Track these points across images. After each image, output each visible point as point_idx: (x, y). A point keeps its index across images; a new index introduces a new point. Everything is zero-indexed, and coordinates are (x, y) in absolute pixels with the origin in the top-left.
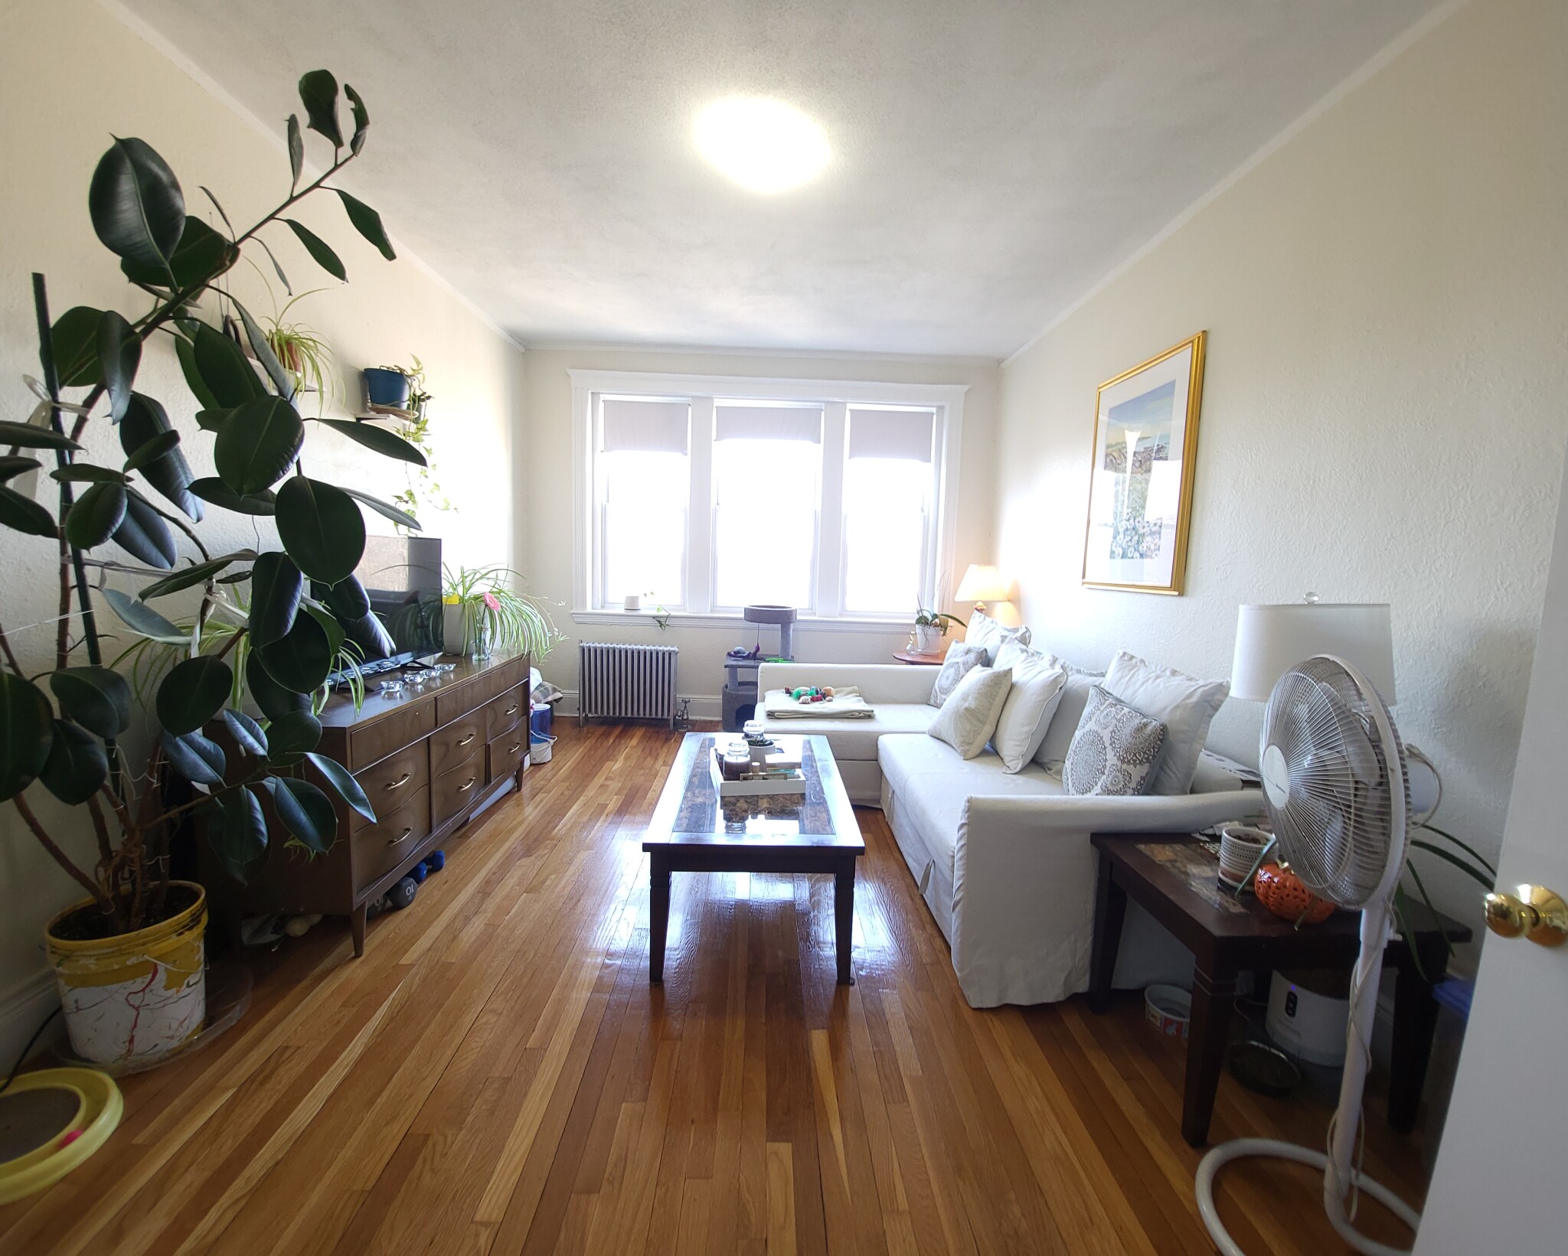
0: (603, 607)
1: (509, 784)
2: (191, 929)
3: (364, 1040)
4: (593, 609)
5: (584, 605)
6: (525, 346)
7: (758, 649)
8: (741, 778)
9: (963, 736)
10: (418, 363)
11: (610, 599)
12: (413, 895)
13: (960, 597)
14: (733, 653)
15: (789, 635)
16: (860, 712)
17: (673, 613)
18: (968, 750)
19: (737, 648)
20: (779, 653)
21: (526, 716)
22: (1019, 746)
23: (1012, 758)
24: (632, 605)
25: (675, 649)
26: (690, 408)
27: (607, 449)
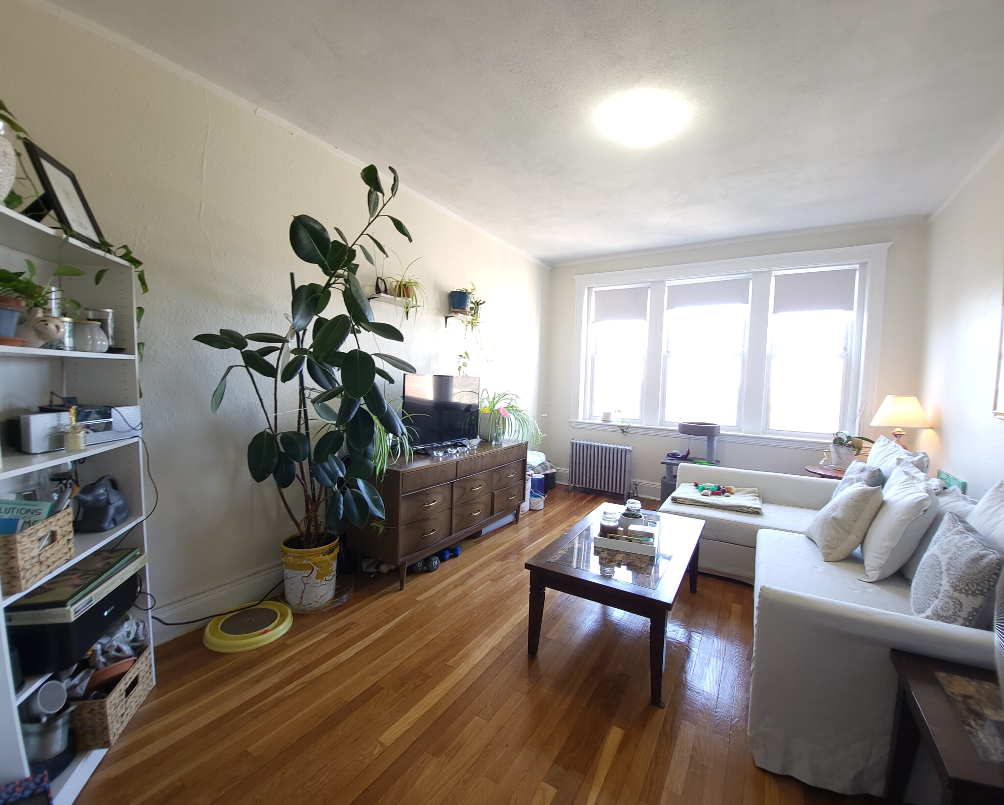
0: (589, 418)
1: (510, 518)
2: (328, 554)
3: (383, 631)
4: (583, 419)
5: (577, 417)
6: (551, 266)
7: (688, 453)
8: (608, 537)
9: (827, 541)
10: (473, 286)
11: (594, 414)
12: (437, 566)
13: (874, 423)
14: (670, 455)
15: (713, 444)
16: (748, 508)
17: (632, 425)
18: (831, 554)
19: (674, 451)
20: (705, 457)
21: (523, 480)
22: (878, 558)
23: (871, 568)
24: (607, 418)
25: (630, 448)
26: (649, 290)
27: (597, 320)
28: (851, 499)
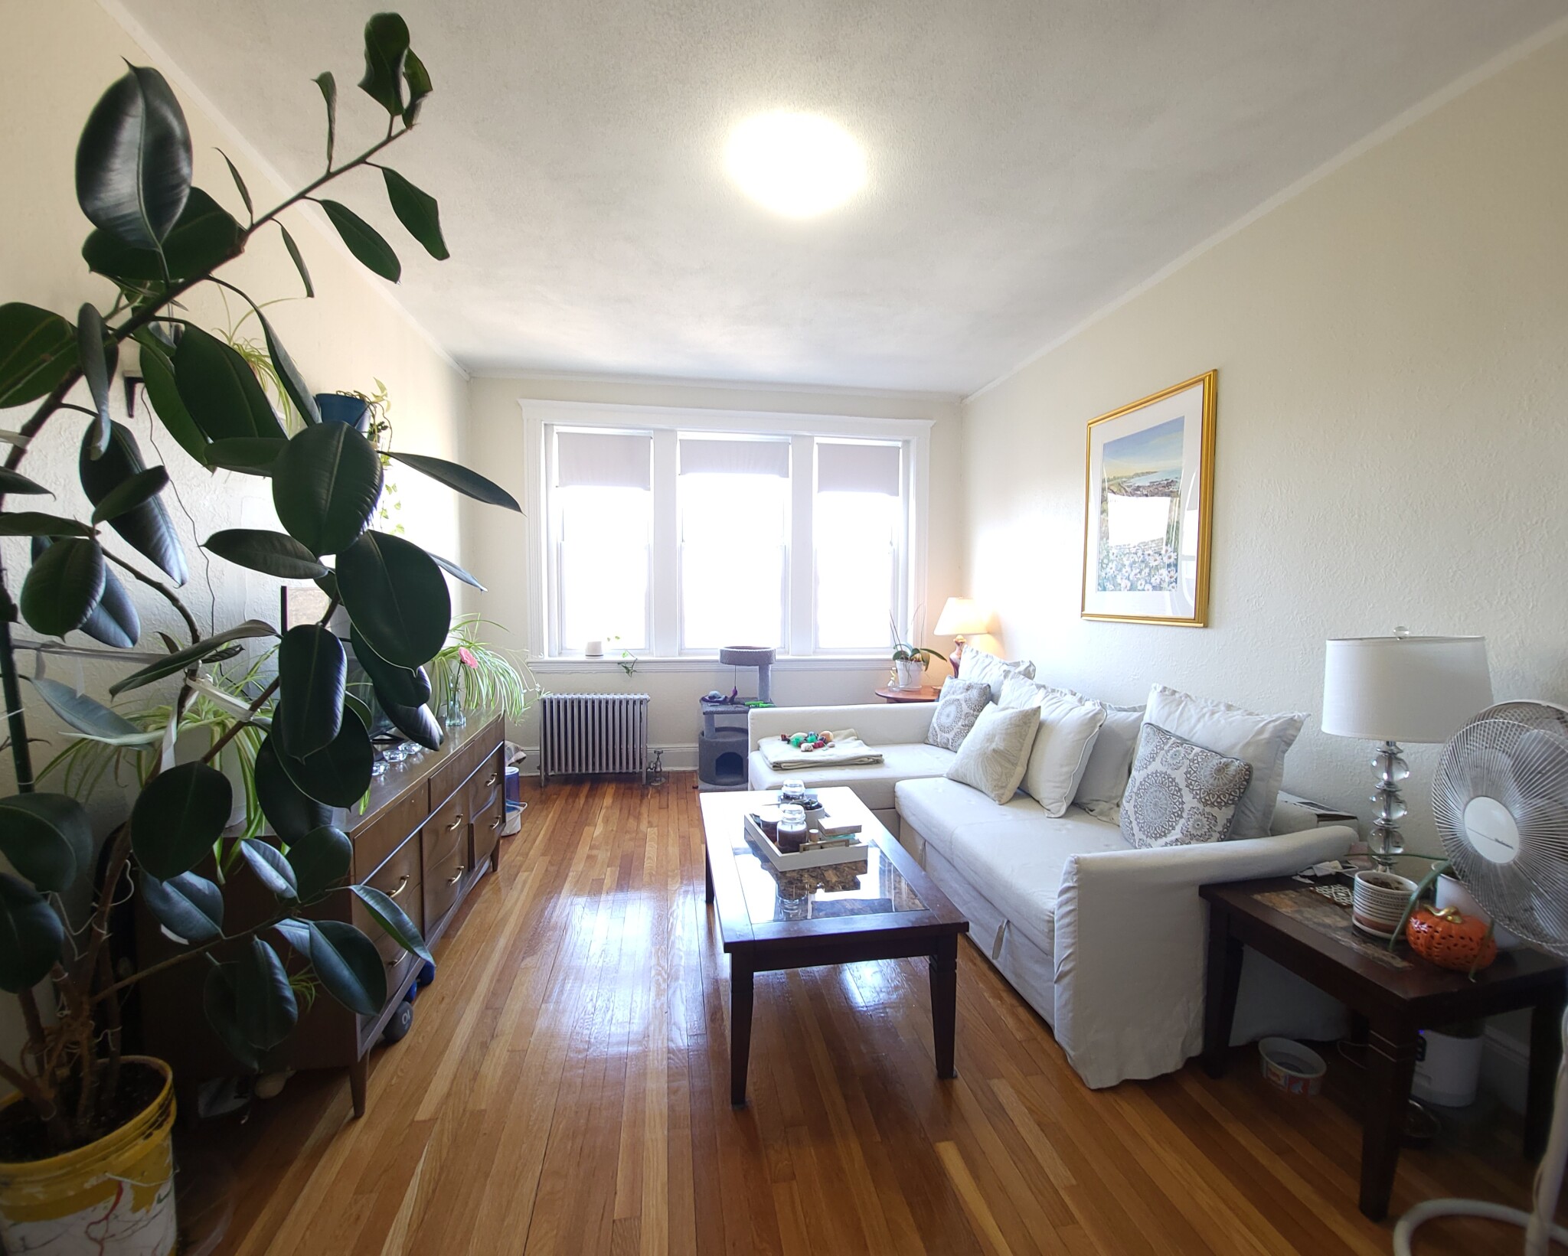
0: (560, 654)
1: (486, 865)
4: (549, 656)
5: (541, 651)
6: (469, 374)
7: (735, 693)
8: (801, 849)
9: (995, 780)
10: (383, 389)
11: (568, 644)
12: (410, 1022)
13: (940, 630)
14: (707, 698)
15: (768, 676)
16: (868, 757)
17: (641, 658)
18: (1003, 794)
19: (713, 693)
20: (758, 696)
22: (1058, 787)
23: (1053, 801)
24: (594, 652)
25: (645, 697)
26: (652, 441)
27: (562, 484)
28: (1011, 724)
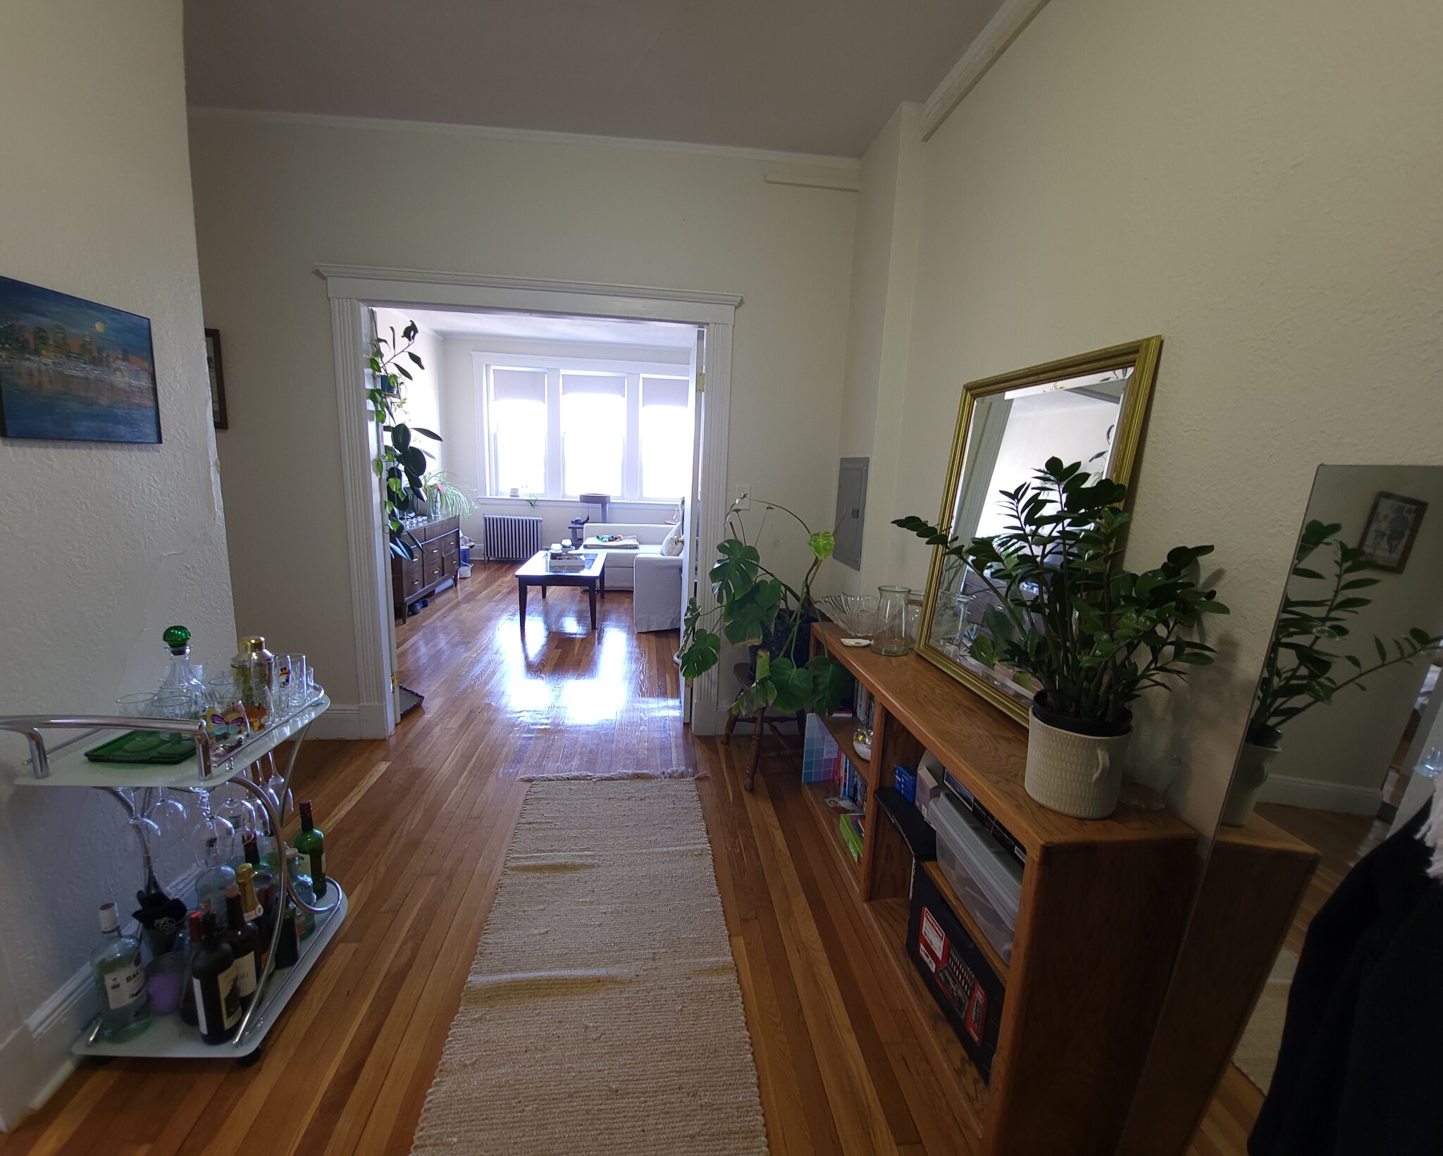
0: (496, 495)
4: (491, 495)
5: (485, 493)
7: (588, 517)
8: (558, 558)
11: (501, 490)
14: (575, 520)
15: (606, 509)
16: (631, 545)
17: (539, 499)
19: (577, 518)
21: (458, 552)
24: (514, 493)
25: (541, 518)
26: (546, 375)
27: (496, 399)
